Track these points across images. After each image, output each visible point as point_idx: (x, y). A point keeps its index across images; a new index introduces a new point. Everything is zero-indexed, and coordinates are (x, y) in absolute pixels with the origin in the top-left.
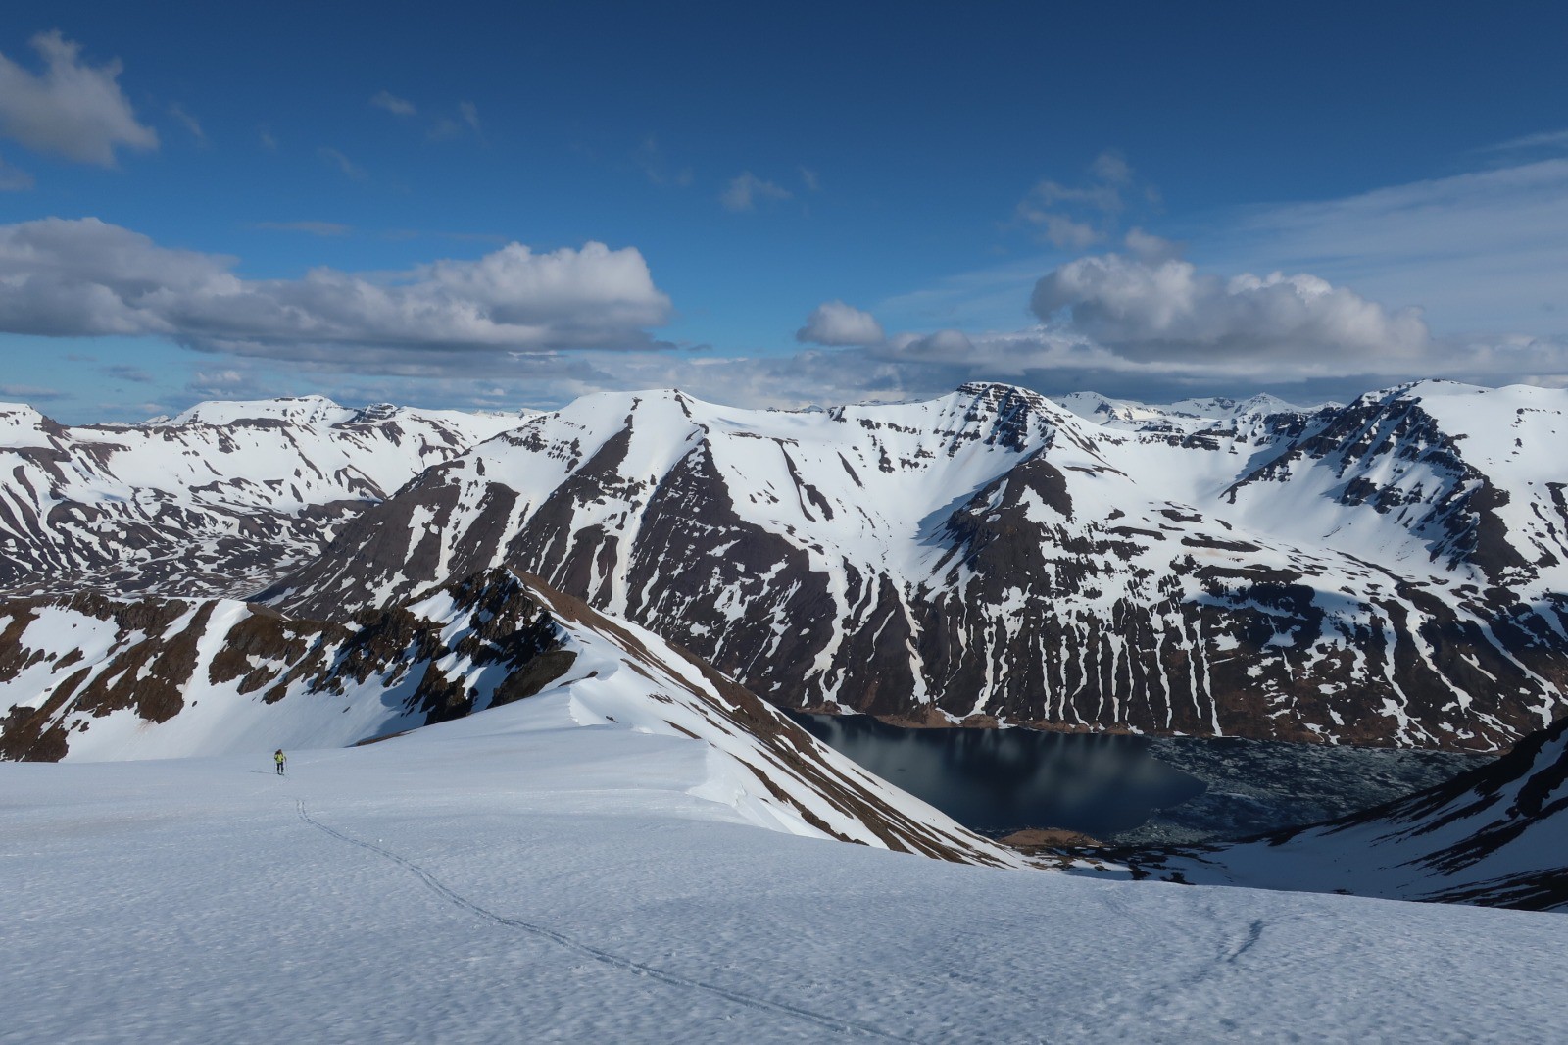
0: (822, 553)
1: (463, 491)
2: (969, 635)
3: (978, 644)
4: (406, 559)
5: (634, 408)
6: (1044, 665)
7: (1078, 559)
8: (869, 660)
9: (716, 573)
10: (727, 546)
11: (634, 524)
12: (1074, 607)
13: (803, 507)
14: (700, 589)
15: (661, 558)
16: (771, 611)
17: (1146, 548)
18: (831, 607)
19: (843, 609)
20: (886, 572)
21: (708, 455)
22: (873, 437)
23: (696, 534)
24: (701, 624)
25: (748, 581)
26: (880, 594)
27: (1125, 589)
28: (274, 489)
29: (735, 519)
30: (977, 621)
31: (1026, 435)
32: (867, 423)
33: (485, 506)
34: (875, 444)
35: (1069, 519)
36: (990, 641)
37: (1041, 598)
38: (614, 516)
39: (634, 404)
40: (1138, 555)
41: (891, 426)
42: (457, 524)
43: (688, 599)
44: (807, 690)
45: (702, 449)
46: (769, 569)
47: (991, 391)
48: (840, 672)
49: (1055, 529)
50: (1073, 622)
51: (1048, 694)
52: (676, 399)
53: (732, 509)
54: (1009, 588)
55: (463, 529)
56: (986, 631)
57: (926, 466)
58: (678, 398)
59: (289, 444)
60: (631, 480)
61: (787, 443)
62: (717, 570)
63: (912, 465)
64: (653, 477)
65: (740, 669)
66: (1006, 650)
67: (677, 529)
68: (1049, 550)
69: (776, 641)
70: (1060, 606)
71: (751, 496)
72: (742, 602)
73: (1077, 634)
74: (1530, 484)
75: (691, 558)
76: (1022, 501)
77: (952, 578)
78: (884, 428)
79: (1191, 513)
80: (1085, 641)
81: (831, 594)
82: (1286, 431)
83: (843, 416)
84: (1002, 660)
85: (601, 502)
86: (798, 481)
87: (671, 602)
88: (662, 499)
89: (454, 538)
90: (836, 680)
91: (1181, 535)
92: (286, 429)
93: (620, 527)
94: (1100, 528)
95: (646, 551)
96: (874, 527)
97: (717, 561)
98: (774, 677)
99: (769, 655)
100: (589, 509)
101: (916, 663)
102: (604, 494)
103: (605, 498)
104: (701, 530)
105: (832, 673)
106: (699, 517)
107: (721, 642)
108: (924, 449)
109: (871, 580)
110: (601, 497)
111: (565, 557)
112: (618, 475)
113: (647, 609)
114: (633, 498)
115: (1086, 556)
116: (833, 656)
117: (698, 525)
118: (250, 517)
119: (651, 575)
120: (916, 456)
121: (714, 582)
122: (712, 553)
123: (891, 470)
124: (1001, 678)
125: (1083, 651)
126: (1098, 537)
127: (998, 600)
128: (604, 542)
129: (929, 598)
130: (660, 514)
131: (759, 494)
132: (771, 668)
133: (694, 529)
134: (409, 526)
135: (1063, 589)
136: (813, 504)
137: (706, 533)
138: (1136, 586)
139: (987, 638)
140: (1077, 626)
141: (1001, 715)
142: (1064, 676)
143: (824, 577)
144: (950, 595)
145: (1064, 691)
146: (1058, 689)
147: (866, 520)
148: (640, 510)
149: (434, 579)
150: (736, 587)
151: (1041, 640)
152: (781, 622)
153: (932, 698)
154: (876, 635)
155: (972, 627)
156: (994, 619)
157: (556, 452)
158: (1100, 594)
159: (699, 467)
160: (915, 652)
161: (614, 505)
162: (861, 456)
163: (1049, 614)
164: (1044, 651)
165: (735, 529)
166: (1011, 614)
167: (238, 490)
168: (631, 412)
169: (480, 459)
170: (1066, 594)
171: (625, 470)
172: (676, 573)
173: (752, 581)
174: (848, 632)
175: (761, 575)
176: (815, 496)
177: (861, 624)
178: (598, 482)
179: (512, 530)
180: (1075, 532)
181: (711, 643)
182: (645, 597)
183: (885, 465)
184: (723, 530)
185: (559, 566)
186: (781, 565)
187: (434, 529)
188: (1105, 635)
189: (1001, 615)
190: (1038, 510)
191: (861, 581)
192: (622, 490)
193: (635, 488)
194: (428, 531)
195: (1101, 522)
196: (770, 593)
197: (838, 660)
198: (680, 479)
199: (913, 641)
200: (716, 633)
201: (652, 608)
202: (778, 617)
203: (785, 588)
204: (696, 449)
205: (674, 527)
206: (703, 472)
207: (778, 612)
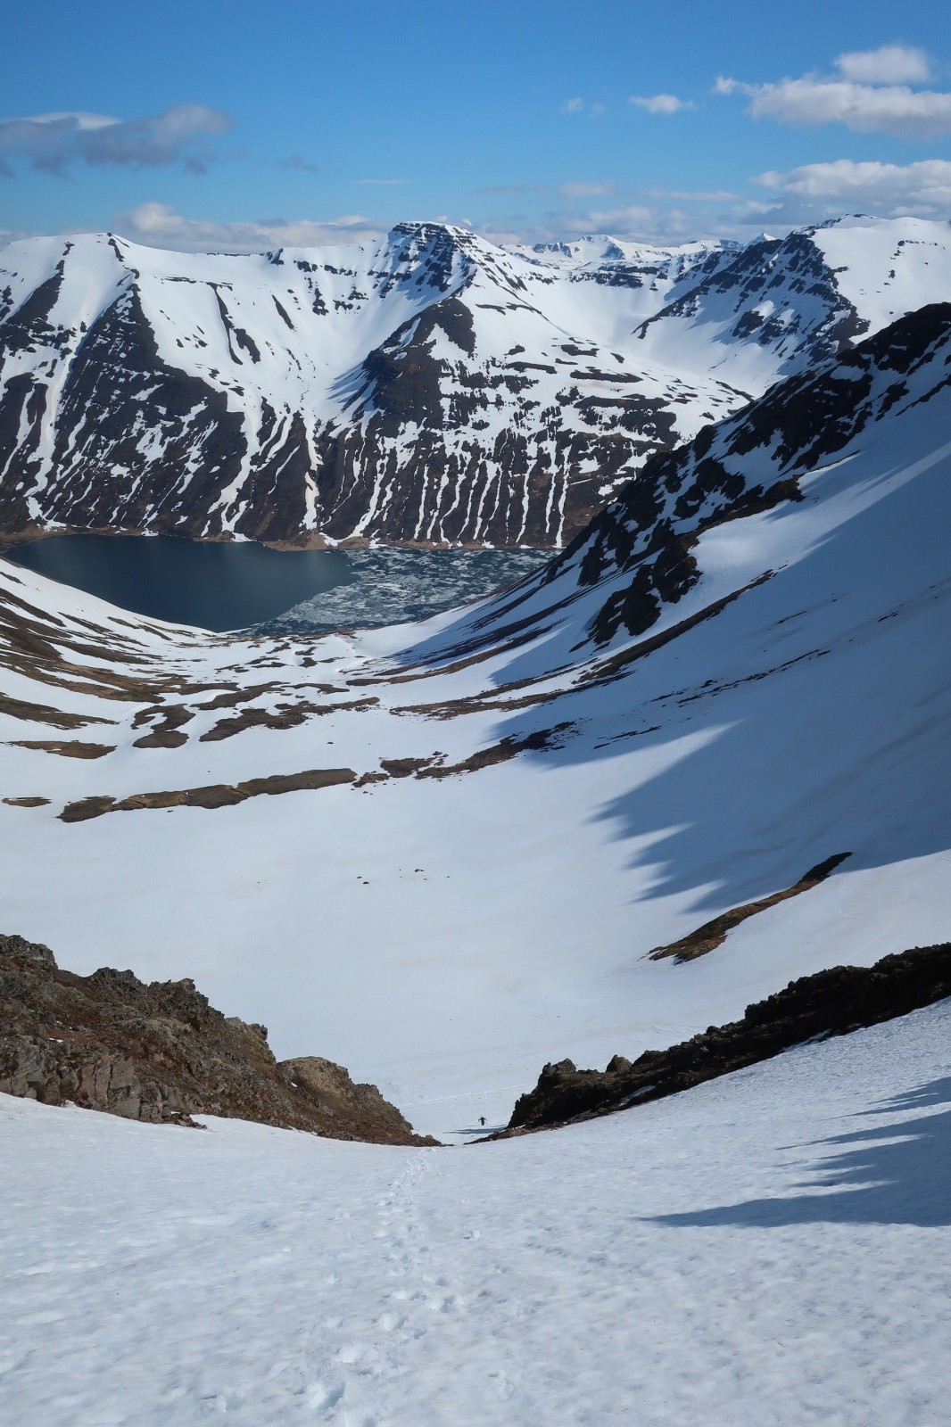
0: (241, 394)
2: (362, 467)
3: (369, 475)
5: (66, 253)
6: (424, 491)
7: (472, 394)
8: (270, 492)
9: (139, 417)
10: (150, 390)
11: (63, 372)
12: (461, 438)
13: (231, 351)
14: (124, 433)
15: (88, 404)
16: (188, 450)
17: (536, 382)
18: (241, 444)
19: (254, 446)
20: (301, 412)
21: (136, 301)
22: (309, 279)
23: (122, 380)
24: (122, 465)
25: (169, 424)
26: (291, 433)
27: (511, 420)
29: (159, 363)
30: (372, 453)
31: (450, 275)
32: (304, 266)
34: (311, 287)
35: (470, 355)
36: (381, 472)
37: (433, 430)
38: (44, 364)
39: (66, 249)
40: (528, 388)
41: (328, 268)
43: (112, 442)
44: (209, 522)
45: (131, 294)
46: (189, 411)
47: (423, 231)
48: (243, 505)
49: (456, 365)
50: (458, 452)
51: (422, 517)
52: (110, 244)
53: (157, 354)
54: (406, 422)
56: (379, 462)
57: (359, 308)
58: (112, 243)
60: (61, 328)
61: (221, 286)
62: (140, 413)
63: (345, 307)
64: (83, 324)
65: (152, 505)
66: (393, 479)
67: (104, 375)
68: (447, 386)
69: (188, 479)
70: (449, 437)
71: (178, 340)
72: (162, 443)
73: (459, 462)
74: (891, 313)
75: (116, 403)
76: (429, 339)
77: (358, 416)
78: (321, 270)
79: (588, 348)
80: (465, 469)
81: (244, 434)
82: (702, 267)
83: (280, 259)
84: (388, 489)
85: (32, 350)
86: (228, 325)
87: (96, 445)
88: (91, 346)
90: (238, 511)
91: (572, 369)
93: (50, 375)
94: (497, 364)
95: (74, 397)
96: (300, 369)
97: (141, 405)
98: (182, 511)
99: (180, 492)
100: (20, 358)
101: (311, 494)
102: (34, 342)
103: (35, 346)
104: (127, 376)
105: (235, 506)
106: (126, 363)
107: (138, 481)
108: (358, 291)
109: (285, 418)
110: (31, 345)
112: (48, 322)
113: (73, 453)
114: (63, 346)
115: (480, 391)
116: (238, 490)
117: (124, 370)
119: (78, 421)
120: (350, 298)
121: (137, 426)
122: (136, 397)
123: (324, 312)
124: (384, 504)
125: (461, 477)
126: (495, 372)
127: (394, 434)
128: (33, 390)
129: (333, 434)
130: (89, 361)
131: (187, 339)
132: (180, 503)
133: (120, 374)
135: (454, 421)
136: (242, 347)
137: (132, 378)
138: (522, 416)
139: (378, 469)
140: (461, 456)
141: (376, 537)
142: (439, 501)
143: (240, 417)
144: (353, 430)
145: (436, 514)
146: (431, 512)
147: (294, 362)
148: (70, 357)
150: (157, 430)
151: (426, 469)
152: (195, 461)
153: (318, 524)
154: (279, 470)
155: (367, 459)
156: (388, 452)
158: (486, 425)
159: (127, 313)
160: (313, 484)
161: (45, 353)
162: (296, 299)
163: (439, 445)
164: (426, 478)
165: (158, 373)
166: (404, 447)
168: (63, 258)
170: (455, 426)
171: (54, 317)
172: (101, 418)
173: (173, 423)
174: (254, 468)
175: (181, 417)
176: (244, 339)
177: (267, 460)
178: (28, 331)
180: (473, 368)
181: (129, 481)
182: (72, 441)
183: (319, 307)
184: (147, 374)
186: (201, 407)
188: (484, 463)
189: (395, 447)
190: (443, 348)
191: (275, 419)
192: (52, 338)
193: (65, 336)
195: (500, 358)
196: (188, 434)
197: (242, 495)
198: (108, 326)
199: (312, 474)
200: (135, 473)
201: (77, 452)
202: (193, 457)
203: (202, 429)
204: (125, 295)
205: (101, 373)
206: (131, 317)
207: (194, 452)
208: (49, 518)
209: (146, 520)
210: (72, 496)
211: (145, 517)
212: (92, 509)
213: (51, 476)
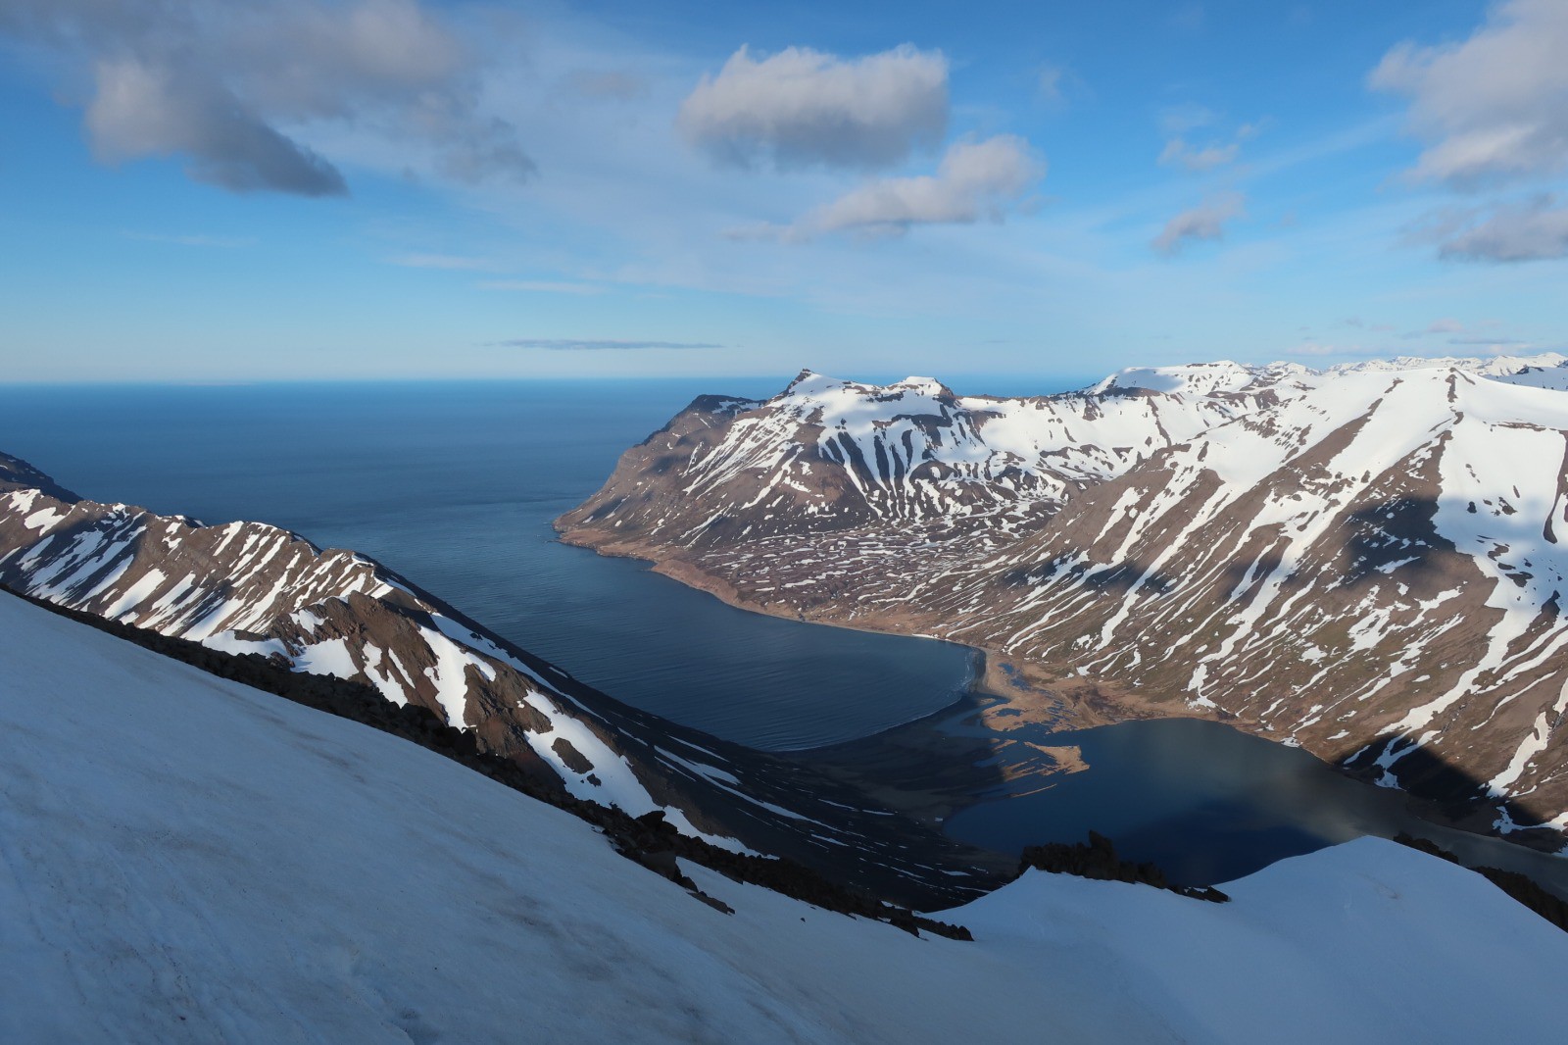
0: (1521, 584)
1: (1175, 477)
4: (1097, 540)
5: (1389, 390)
8: (1475, 728)
9: (1373, 593)
10: (1401, 562)
11: (1319, 526)
13: (1548, 523)
14: (1346, 609)
15: (1324, 568)
16: (1408, 646)
18: (1478, 654)
19: (1493, 659)
21: (1438, 452)
24: (1321, 648)
25: (1403, 607)
26: (1560, 649)
28: (1121, 456)
29: (1428, 530)
33: (1188, 492)
38: (1303, 515)
39: (1392, 385)
42: (1156, 509)
44: (1366, 748)
45: (1438, 443)
46: (1435, 596)
48: (1428, 735)
52: (1448, 380)
53: (1431, 519)
55: (1158, 515)
58: (1451, 380)
59: (1150, 412)
60: (1339, 476)
62: (1376, 588)
64: (1367, 473)
65: (1320, 707)
67: (1359, 536)
69: (1382, 683)
71: (1472, 504)
72: (1382, 630)
75: (1355, 572)
81: (1490, 638)
85: (1297, 498)
86: (1561, 488)
87: (1309, 619)
88: (1363, 500)
89: (1147, 522)
90: (1415, 743)
92: (1153, 398)
93: (1302, 528)
95: (1314, 558)
97: (1382, 578)
98: (1348, 724)
100: (1281, 505)
101: (1532, 745)
102: (1303, 488)
103: (1303, 494)
104: (1385, 540)
105: (1418, 735)
106: (1389, 525)
107: (1323, 673)
111: (1230, 554)
112: (1327, 469)
113: (1279, 622)
114: (1333, 496)
116: (1435, 714)
117: (1383, 534)
118: (1076, 482)
119: (1304, 585)
121: (1365, 603)
122: (1381, 569)
128: (1276, 543)
130: (1350, 517)
131: (1488, 502)
132: (1353, 713)
133: (1377, 538)
134: (1113, 508)
137: (1387, 544)
143: (1498, 615)
148: (1335, 511)
149: (1109, 561)
150: (1384, 614)
152: (1407, 662)
153: (1509, 793)
154: (1507, 699)
157: (1284, 439)
159: (1419, 465)
160: (1543, 730)
161: (1310, 502)
165: (1421, 542)
167: (1085, 456)
168: (1382, 396)
169: (1207, 444)
171: (1337, 465)
172: (1330, 586)
173: (1408, 607)
174: (1475, 688)
175: (1422, 602)
177: (1500, 682)
178: (1301, 476)
179: (1200, 520)
181: (1314, 670)
182: (1285, 608)
184: (1406, 542)
185: (1221, 563)
187: (1133, 513)
191: (1552, 626)
192: (1324, 486)
193: (1340, 485)
194: (1127, 514)
196: (1420, 625)
197: (1436, 721)
198: (1391, 478)
199: (1552, 715)
200: (1326, 661)
201: (1283, 622)
202: (1408, 656)
203: (1440, 623)
204: (1431, 442)
205: (1356, 534)
206: (1420, 471)
207: (1413, 650)
208: (1203, 694)
209: (1302, 723)
210: (1244, 672)
211: (1302, 720)
212: (1254, 694)
213: (1239, 644)
